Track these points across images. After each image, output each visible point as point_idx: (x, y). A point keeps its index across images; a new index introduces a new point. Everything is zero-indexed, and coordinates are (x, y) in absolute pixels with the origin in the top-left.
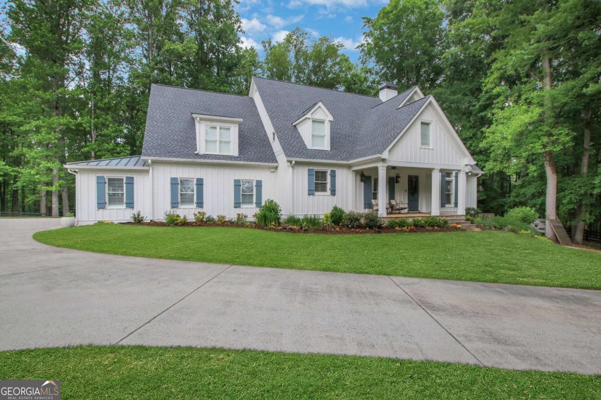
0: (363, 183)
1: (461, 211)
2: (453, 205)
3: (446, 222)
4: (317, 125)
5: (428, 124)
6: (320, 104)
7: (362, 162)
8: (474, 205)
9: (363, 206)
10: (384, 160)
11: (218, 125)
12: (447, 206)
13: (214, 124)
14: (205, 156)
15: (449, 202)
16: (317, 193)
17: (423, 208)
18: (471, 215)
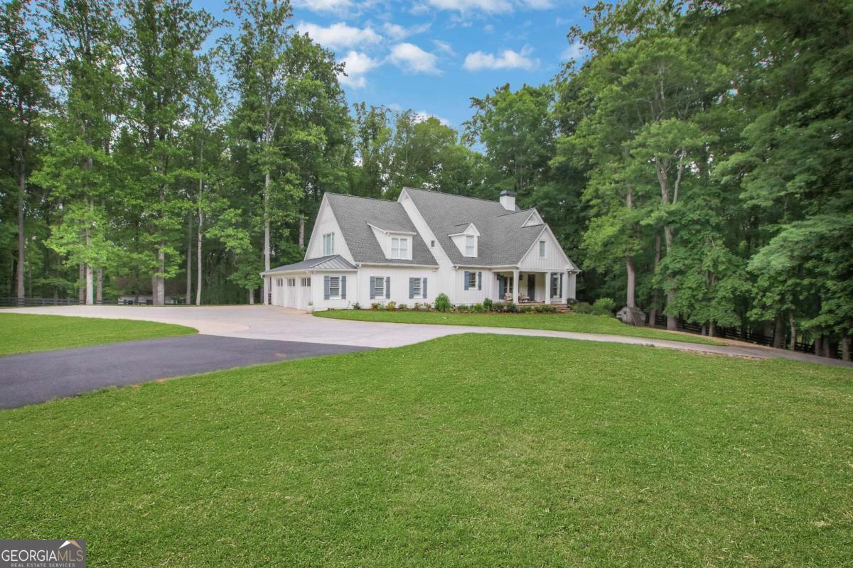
0: (498, 281)
1: (564, 301)
2: (558, 296)
3: (555, 309)
4: (469, 238)
5: (544, 242)
6: (472, 224)
7: (502, 268)
8: (573, 296)
9: (498, 297)
10: (517, 268)
11: (399, 237)
12: (554, 297)
13: (396, 237)
14: (391, 261)
15: (556, 294)
16: (470, 288)
17: (538, 298)
18: (571, 304)
